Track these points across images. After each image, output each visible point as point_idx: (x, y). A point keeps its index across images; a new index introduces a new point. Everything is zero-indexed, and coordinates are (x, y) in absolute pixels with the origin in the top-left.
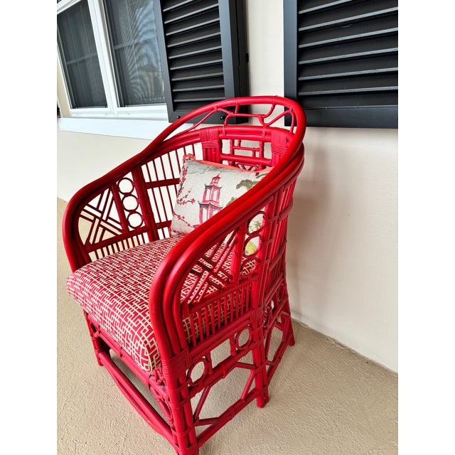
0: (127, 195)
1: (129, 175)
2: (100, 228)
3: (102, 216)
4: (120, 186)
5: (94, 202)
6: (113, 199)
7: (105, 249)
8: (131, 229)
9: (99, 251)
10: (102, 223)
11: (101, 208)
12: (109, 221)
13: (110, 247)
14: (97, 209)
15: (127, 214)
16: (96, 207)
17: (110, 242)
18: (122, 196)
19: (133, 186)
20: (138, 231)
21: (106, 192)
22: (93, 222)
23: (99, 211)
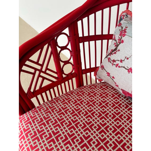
0: (63, 48)
1: (67, 31)
2: (40, 78)
3: (42, 68)
4: (58, 41)
5: (34, 57)
6: (51, 53)
7: (44, 94)
8: (64, 76)
9: (39, 96)
10: (42, 74)
11: (41, 62)
12: (48, 72)
13: (48, 92)
14: (37, 63)
15: (62, 64)
16: (36, 61)
17: (48, 88)
18: (59, 49)
19: (69, 41)
20: (70, 76)
21: (46, 47)
22: (34, 74)
23: (39, 65)
